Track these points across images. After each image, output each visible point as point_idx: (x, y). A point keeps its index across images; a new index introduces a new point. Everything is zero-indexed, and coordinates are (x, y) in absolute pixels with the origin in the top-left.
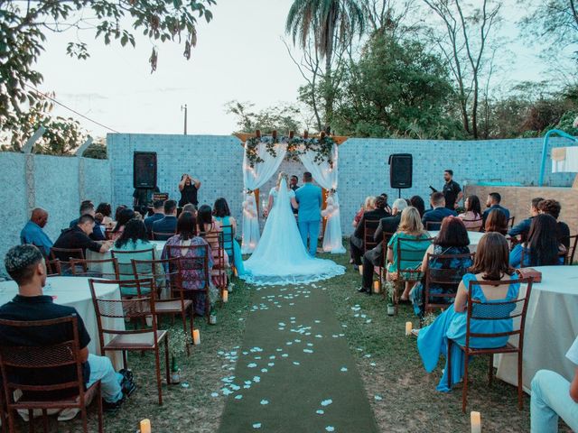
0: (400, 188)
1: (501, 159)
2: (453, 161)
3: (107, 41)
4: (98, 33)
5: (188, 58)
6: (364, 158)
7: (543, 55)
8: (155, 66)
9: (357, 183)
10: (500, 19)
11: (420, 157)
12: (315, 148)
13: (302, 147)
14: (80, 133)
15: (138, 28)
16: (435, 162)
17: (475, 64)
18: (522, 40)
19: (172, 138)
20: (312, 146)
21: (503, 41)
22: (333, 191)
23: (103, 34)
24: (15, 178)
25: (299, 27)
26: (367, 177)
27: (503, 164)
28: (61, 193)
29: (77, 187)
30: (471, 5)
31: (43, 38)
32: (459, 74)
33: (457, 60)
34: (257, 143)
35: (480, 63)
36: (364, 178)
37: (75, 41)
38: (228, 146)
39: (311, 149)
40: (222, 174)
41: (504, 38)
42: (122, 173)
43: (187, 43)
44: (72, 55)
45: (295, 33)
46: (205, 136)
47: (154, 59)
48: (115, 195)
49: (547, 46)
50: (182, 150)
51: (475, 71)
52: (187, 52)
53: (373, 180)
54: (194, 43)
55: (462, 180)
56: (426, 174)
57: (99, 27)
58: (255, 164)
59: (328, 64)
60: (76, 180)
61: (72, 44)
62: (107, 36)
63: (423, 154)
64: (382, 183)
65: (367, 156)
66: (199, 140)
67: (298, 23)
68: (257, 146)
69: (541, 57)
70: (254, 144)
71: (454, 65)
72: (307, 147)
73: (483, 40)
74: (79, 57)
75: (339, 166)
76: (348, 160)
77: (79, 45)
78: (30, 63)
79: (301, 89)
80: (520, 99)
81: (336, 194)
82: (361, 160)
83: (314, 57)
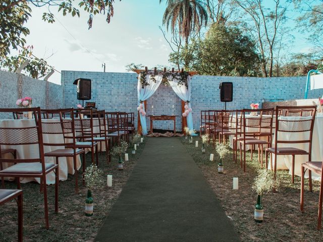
0: (226, 101)
1: (284, 88)
2: (256, 89)
3: (65, 14)
4: (60, 9)
5: (109, 22)
6: (206, 86)
7: (310, 38)
8: (91, 26)
9: (202, 101)
10: (285, 18)
11: (237, 86)
12: (179, 77)
13: (171, 77)
14: (47, 68)
15: (82, 7)
16: (246, 89)
17: (271, 44)
18: (298, 29)
19: (98, 73)
20: (177, 77)
21: (287, 30)
22: (188, 102)
23: (62, 9)
24: (13, 86)
25: (170, 21)
26: (207, 97)
27: (285, 91)
28: (36, 99)
29: (45, 97)
30: (269, 9)
31: (30, 10)
32: (262, 49)
33: (261, 42)
34: (146, 75)
35: (274, 42)
36: (205, 97)
37: (48, 12)
38: (129, 79)
39: (176, 78)
40: (125, 95)
41: (287, 28)
42: (69, 93)
43: (108, 14)
44: (45, 20)
45: (168, 24)
46: (117, 73)
47: (90, 22)
48: (65, 105)
49: (312, 33)
50: (103, 81)
51: (271, 47)
52: (108, 20)
53: (211, 99)
54: (112, 14)
55: (261, 100)
56: (240, 96)
57: (60, 5)
58: (144, 86)
59: (187, 42)
60: (44, 94)
61: (45, 14)
62: (64, 11)
63: (239, 85)
64: (216, 101)
65: (207, 85)
66: (113, 75)
67: (169, 18)
68: (146, 76)
69: (309, 39)
70: (144, 75)
71: (259, 44)
72: (174, 77)
73: (276, 29)
74: (49, 22)
75: (192, 91)
76: (197, 88)
77: (49, 15)
78: (23, 22)
79: (171, 55)
80: (297, 64)
81: (190, 104)
82: (204, 88)
83: (178, 39)
